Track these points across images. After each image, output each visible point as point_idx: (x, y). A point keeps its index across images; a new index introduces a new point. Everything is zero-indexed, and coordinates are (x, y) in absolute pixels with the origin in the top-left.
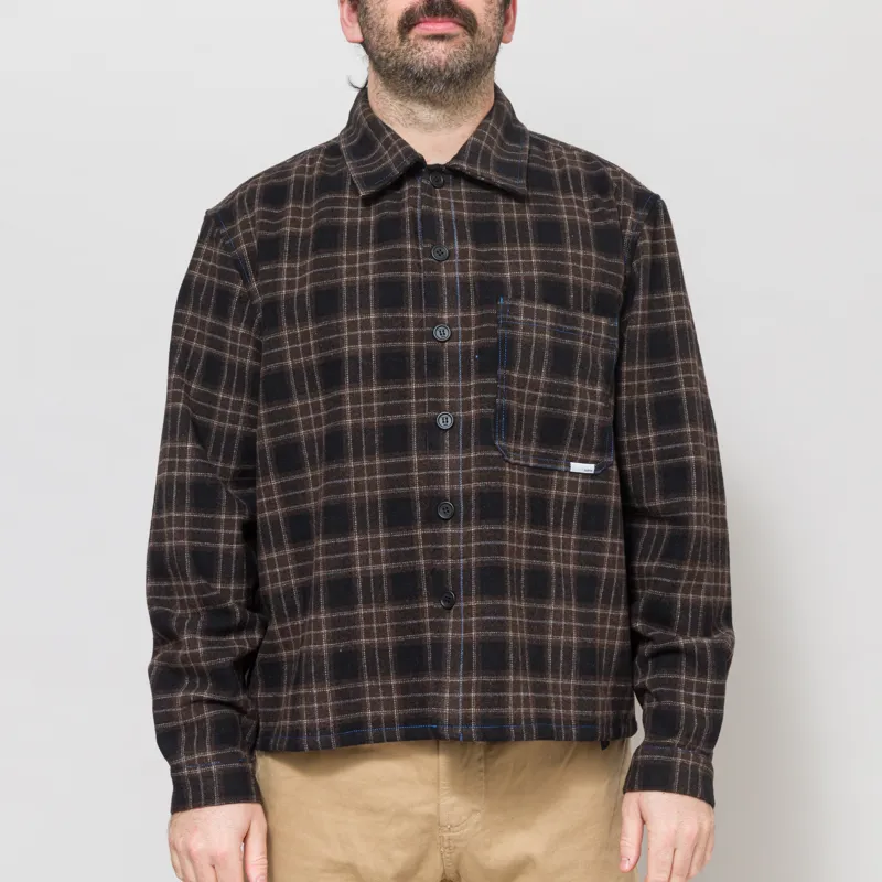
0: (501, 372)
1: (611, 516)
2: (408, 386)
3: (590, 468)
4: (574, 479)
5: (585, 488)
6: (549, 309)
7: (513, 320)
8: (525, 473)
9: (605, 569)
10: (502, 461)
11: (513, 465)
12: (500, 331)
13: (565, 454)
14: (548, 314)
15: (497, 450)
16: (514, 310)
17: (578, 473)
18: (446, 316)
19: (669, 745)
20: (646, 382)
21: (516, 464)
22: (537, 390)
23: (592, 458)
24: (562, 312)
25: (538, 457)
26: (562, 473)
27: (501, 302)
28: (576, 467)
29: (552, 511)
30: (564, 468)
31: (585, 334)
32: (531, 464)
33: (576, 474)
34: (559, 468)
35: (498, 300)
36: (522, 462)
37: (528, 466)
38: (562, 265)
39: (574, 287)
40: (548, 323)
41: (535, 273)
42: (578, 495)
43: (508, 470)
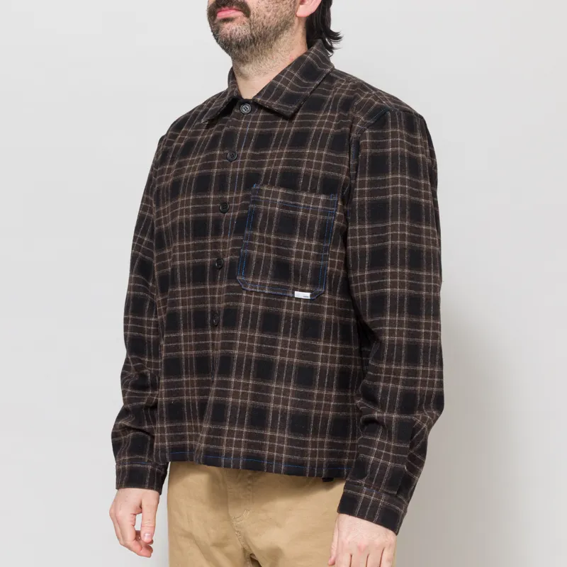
0: (246, 232)
1: (324, 328)
2: (206, 241)
3: (307, 295)
4: (298, 302)
5: (305, 308)
6: (281, 191)
7: (259, 198)
8: (262, 297)
9: (320, 363)
10: (240, 290)
11: (248, 292)
12: (251, 206)
13: (292, 285)
14: (280, 194)
15: (237, 282)
16: (260, 191)
17: (300, 299)
18: (228, 197)
19: (358, 484)
20: (367, 237)
21: (252, 291)
22: (270, 244)
23: (307, 288)
24: (290, 192)
25: (272, 287)
26: (290, 298)
27: (255, 187)
28: (298, 294)
29: (283, 322)
30: (291, 295)
31: (304, 206)
32: (267, 292)
33: (299, 299)
34: (288, 295)
35: (252, 186)
36: (258, 290)
37: (264, 293)
38: (300, 161)
39: (304, 175)
40: (278, 200)
41: (280, 167)
42: (301, 313)
43: (244, 295)
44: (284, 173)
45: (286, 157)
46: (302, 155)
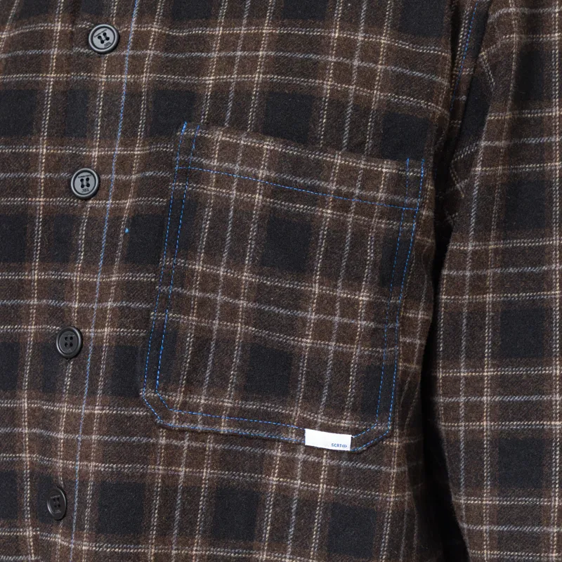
0: (165, 261)
1: (387, 529)
2: (26, 276)
3: (342, 442)
4: (312, 459)
5: (335, 477)
6: (268, 145)
7: (201, 165)
8: (210, 446)
10: (149, 428)
11: (172, 433)
12: (175, 185)
13: (297, 412)
14: (265, 155)
16: (203, 146)
17: (323, 449)
18: (95, 153)
21: (182, 431)
22: (237, 296)
23: (344, 423)
24: (293, 151)
25: (238, 416)
26: (291, 447)
27: (184, 131)
28: (315, 438)
29: (270, 512)
30: (293, 438)
31: (338, 192)
32: (224, 429)
33: (318, 451)
34: (284, 437)
35: (179, 126)
36: (200, 427)
37: (217, 433)
38: (316, 63)
39: (331, 102)
40: (262, 173)
41: (258, 77)
42: (322, 488)
43: (163, 441)
44: (272, 95)
45: (269, 48)
46: (318, 45)
